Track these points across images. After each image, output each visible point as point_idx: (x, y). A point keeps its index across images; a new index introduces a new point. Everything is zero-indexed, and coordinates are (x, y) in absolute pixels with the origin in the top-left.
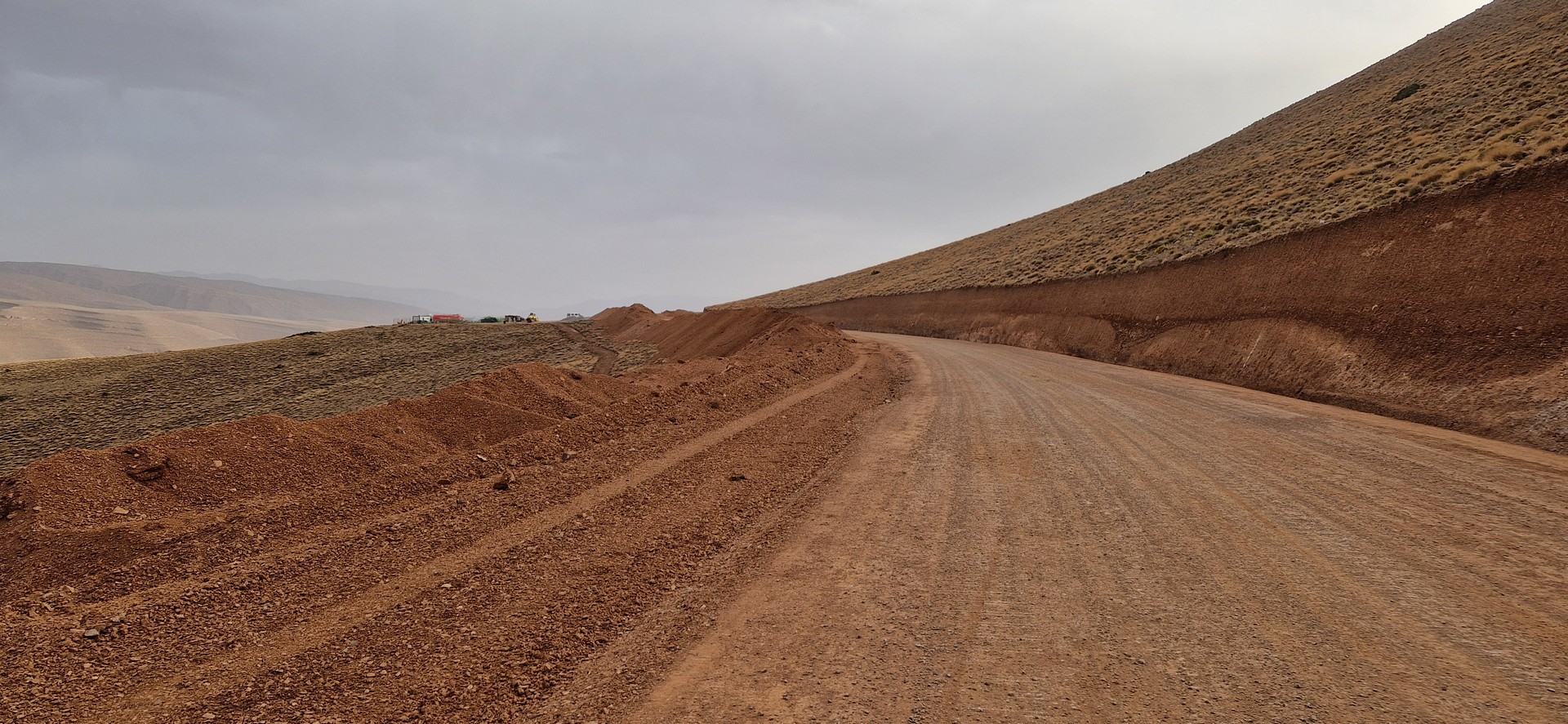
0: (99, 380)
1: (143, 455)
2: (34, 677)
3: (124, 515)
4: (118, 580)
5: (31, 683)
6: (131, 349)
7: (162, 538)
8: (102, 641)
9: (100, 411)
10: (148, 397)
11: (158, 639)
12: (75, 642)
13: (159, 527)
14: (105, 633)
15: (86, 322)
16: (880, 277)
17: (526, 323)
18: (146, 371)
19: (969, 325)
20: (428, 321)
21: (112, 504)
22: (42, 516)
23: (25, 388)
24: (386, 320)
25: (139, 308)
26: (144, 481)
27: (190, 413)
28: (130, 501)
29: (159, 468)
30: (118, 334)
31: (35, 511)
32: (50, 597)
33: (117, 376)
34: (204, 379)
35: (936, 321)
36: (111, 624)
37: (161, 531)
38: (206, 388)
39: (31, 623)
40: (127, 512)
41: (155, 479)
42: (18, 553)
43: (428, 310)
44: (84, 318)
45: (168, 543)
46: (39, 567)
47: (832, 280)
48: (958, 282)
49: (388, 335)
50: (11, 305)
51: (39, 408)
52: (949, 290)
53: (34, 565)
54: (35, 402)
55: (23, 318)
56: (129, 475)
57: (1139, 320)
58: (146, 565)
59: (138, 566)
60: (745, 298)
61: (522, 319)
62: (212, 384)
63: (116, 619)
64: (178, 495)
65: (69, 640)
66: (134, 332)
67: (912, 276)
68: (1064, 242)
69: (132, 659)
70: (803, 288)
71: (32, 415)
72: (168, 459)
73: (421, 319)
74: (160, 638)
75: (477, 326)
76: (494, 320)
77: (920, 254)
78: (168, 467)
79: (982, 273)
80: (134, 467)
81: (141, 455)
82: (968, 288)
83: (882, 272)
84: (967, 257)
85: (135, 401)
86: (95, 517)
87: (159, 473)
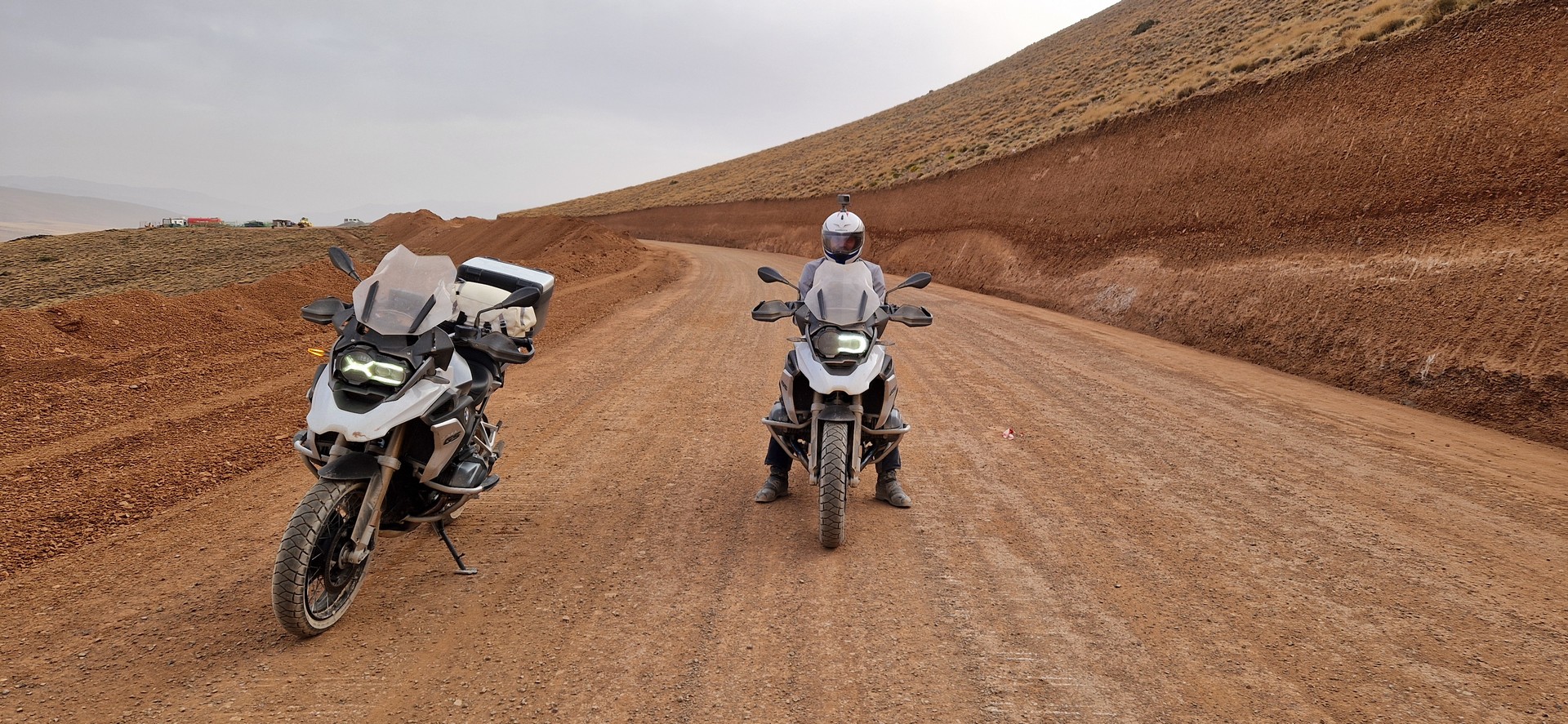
16: (678, 187)
17: (298, 228)
19: (757, 235)
20: (182, 224)
24: (131, 222)
35: (728, 231)
43: (181, 212)
47: (630, 188)
48: (749, 194)
49: (135, 239)
52: (740, 202)
57: (888, 231)
60: (540, 206)
61: (293, 224)
67: (708, 187)
68: (845, 157)
70: (601, 197)
73: (173, 222)
75: (241, 231)
76: (261, 224)
77: (718, 165)
79: (773, 186)
82: (757, 200)
83: (681, 181)
84: (761, 170)
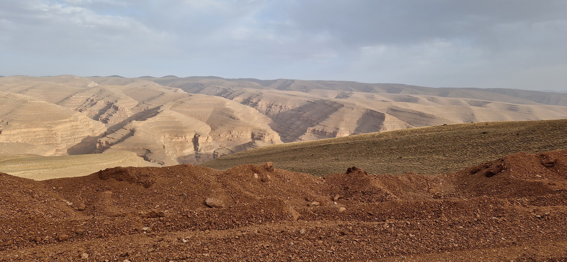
0: (516, 129)
1: (547, 157)
2: (521, 225)
3: (540, 178)
4: (542, 200)
5: (520, 227)
6: (527, 119)
7: (555, 189)
8: (542, 220)
9: (516, 140)
10: (533, 137)
11: (562, 225)
12: (533, 218)
13: (554, 184)
14: (543, 217)
15: (512, 109)
18: (533, 127)
21: (536, 173)
22: (512, 173)
23: (492, 130)
25: (531, 104)
26: (547, 167)
27: (549, 144)
28: (542, 173)
29: (553, 163)
30: (523, 113)
31: (510, 171)
32: (520, 200)
33: (522, 128)
34: (555, 131)
36: (545, 215)
37: (555, 186)
38: (556, 135)
39: (516, 207)
40: (541, 177)
41: (551, 166)
42: (505, 184)
44: (512, 107)
45: (558, 191)
46: (511, 189)
50: (489, 103)
51: (496, 137)
53: (510, 189)
54: (495, 135)
55: (492, 107)
56: (542, 164)
58: (553, 197)
59: (549, 197)
62: (558, 134)
63: (546, 214)
64: (559, 174)
65: (531, 216)
66: (529, 113)
69: (554, 229)
71: (493, 139)
72: (556, 160)
74: (563, 225)
78: (556, 163)
80: (544, 161)
81: (546, 157)
85: (528, 138)
86: (530, 176)
87: (553, 165)
